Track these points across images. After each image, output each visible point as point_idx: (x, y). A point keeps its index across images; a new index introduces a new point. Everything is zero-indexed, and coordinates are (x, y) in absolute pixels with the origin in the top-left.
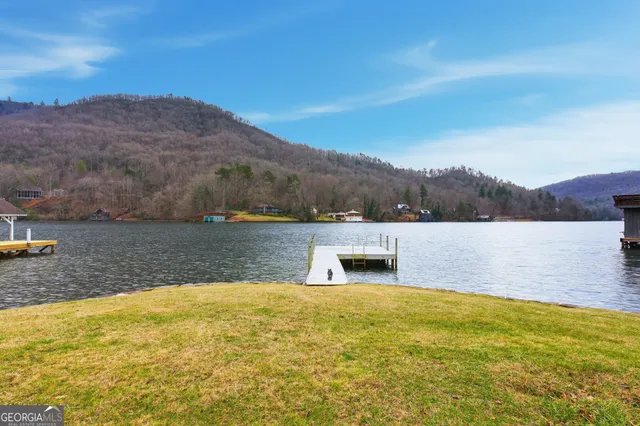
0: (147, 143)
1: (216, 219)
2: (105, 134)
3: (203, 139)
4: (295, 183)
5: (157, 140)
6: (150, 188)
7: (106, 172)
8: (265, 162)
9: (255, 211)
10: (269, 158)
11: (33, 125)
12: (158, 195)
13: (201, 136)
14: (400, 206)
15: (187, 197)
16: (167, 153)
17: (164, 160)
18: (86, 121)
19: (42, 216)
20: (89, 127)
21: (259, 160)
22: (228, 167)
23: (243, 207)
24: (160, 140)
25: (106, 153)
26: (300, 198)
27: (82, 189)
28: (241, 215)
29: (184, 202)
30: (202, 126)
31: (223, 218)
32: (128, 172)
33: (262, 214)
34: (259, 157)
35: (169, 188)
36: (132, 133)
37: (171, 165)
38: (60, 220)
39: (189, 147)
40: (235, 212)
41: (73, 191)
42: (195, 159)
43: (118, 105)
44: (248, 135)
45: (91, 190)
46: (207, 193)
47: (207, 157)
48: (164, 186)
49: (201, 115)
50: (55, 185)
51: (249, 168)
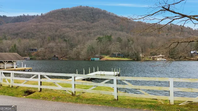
0: (72, 28)
1: (96, 59)
2: (57, 25)
3: (93, 24)
4: (131, 42)
5: (75, 26)
6: (72, 46)
7: (57, 41)
8: (120, 32)
9: (113, 55)
10: (122, 30)
11: (35, 24)
12: (75, 49)
13: (93, 23)
14: (192, 52)
15: (85, 50)
16: (79, 31)
17: (78, 34)
18: (51, 21)
19: (37, 58)
20: (52, 23)
21: (117, 32)
22: (101, 36)
23: (107, 54)
24: (77, 26)
25: (57, 33)
26: (134, 49)
27: (49, 48)
28: (107, 58)
29: (84, 53)
30: (93, 18)
31: (98, 59)
32: (65, 40)
33: (115, 56)
34: (117, 30)
35: (79, 46)
36: (67, 24)
37: (80, 36)
38: (42, 59)
39: (88, 28)
40: (104, 56)
41: (46, 48)
42: (90, 33)
43: (61, 13)
44: (113, 20)
45: (52, 48)
46: (93, 48)
47: (94, 32)
48: (77, 45)
49: (93, 13)
50: (41, 47)
51: (111, 36)
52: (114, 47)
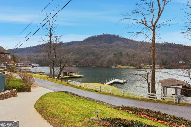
0: (98, 48)
1: (113, 67)
2: (89, 46)
3: (111, 45)
5: (100, 46)
6: (98, 59)
7: (90, 56)
8: (128, 49)
9: (124, 65)
10: (129, 48)
11: (77, 46)
12: (100, 61)
13: (110, 44)
15: (106, 61)
16: (102, 50)
17: (101, 51)
18: (86, 44)
19: (80, 66)
20: (87, 45)
21: (126, 49)
22: (116, 53)
23: (120, 64)
24: (101, 46)
25: (90, 51)
27: (86, 60)
28: (119, 66)
29: (105, 63)
30: (111, 41)
31: (114, 67)
32: (94, 56)
33: (125, 65)
35: (102, 59)
36: (95, 45)
37: (103, 53)
38: (82, 67)
39: (107, 47)
40: (117, 65)
41: (84, 60)
42: (109, 51)
43: (92, 39)
44: (123, 41)
45: (87, 60)
46: (111, 60)
47: (111, 50)
48: (101, 58)
49: (110, 38)
50: (81, 60)
51: (122, 53)
52: (124, 60)
